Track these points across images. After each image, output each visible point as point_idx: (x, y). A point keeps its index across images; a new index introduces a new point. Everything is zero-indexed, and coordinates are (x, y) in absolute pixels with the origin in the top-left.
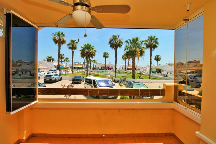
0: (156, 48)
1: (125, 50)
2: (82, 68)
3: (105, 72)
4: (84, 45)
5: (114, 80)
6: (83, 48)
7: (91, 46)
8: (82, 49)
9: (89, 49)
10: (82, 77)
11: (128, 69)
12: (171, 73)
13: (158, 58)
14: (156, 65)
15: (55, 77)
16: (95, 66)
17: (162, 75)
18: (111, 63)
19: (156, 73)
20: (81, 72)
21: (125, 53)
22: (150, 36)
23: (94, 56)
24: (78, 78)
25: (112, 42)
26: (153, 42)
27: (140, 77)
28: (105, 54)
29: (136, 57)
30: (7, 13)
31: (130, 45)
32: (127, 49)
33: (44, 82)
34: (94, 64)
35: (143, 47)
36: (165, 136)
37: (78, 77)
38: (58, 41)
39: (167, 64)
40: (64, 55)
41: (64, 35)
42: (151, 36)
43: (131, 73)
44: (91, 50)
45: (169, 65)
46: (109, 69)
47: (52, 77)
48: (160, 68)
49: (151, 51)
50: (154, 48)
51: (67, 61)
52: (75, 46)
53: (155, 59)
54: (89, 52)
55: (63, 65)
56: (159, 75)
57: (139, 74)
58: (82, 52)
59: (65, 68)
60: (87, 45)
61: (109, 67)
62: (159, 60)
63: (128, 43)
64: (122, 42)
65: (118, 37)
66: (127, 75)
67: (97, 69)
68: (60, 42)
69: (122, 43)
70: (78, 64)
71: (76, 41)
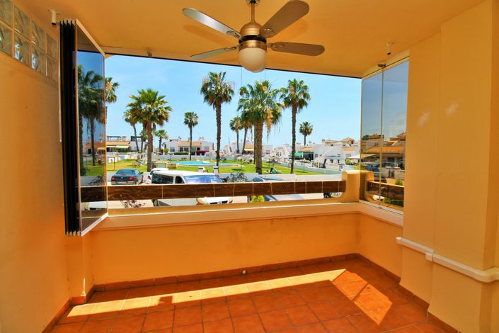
0: (304, 107)
1: (239, 109)
2: (128, 150)
3: (190, 159)
4: (140, 93)
6: (137, 99)
7: (157, 97)
8: (134, 101)
9: (153, 102)
10: (137, 172)
11: (244, 152)
12: (332, 161)
13: (307, 129)
14: (303, 144)
16: (163, 147)
17: (314, 164)
18: (203, 138)
19: (305, 160)
20: (128, 160)
21: (240, 116)
22: (292, 80)
24: (128, 175)
25: (208, 89)
26: (297, 93)
27: (272, 169)
28: (189, 115)
29: (264, 125)
30: (65, 22)
31: (250, 98)
32: (245, 108)
34: (160, 141)
35: (279, 104)
36: (347, 260)
37: (128, 173)
39: (323, 140)
42: (295, 80)
43: (251, 161)
44: (157, 104)
45: (328, 143)
46: (200, 152)
48: (311, 150)
49: (294, 112)
50: (301, 107)
52: (111, 93)
53: (301, 131)
54: (153, 111)
56: (309, 165)
57: (270, 162)
58: (132, 111)
60: (146, 92)
61: (198, 149)
62: (309, 133)
63: (247, 93)
64: (232, 89)
65: (222, 76)
66: (243, 166)
67: (169, 152)
69: (232, 92)
70: (118, 141)
71: (113, 81)
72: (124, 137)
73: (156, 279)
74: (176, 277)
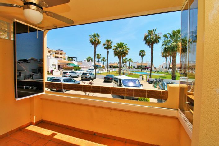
1: (162, 46)
2: (117, 67)
3: (141, 71)
4: (117, 44)
5: (149, 80)
7: (124, 45)
8: (115, 48)
9: (122, 47)
10: (113, 76)
11: (170, 68)
15: (90, 76)
16: (130, 66)
18: (148, 62)
23: (127, 54)
25: (147, 38)
28: (142, 51)
29: (177, 54)
31: (169, 39)
32: (166, 45)
33: (81, 80)
34: (130, 63)
37: (110, 76)
38: (94, 42)
40: (101, 55)
41: (99, 36)
46: (146, 68)
47: (87, 75)
51: (104, 61)
52: (110, 45)
54: (122, 51)
55: (100, 64)
58: (114, 51)
59: (102, 67)
60: (119, 43)
61: (146, 66)
63: (167, 37)
64: (160, 36)
65: (154, 31)
66: (166, 75)
67: (133, 68)
68: (96, 43)
69: (160, 38)
70: (114, 64)
71: (111, 41)
72: (116, 62)
73: (59, 124)
74: (66, 125)
